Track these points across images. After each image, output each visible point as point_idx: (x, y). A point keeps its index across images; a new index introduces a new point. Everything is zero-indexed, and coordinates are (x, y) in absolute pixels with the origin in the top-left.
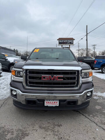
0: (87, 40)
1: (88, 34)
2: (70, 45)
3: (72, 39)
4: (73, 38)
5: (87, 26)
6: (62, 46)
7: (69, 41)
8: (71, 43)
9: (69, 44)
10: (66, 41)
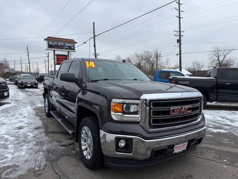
0: (95, 46)
1: (96, 37)
2: (68, 52)
3: (73, 42)
4: (73, 40)
5: (94, 23)
6: (54, 51)
7: (67, 45)
8: (70, 48)
9: (66, 49)
10: (62, 44)
